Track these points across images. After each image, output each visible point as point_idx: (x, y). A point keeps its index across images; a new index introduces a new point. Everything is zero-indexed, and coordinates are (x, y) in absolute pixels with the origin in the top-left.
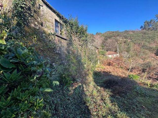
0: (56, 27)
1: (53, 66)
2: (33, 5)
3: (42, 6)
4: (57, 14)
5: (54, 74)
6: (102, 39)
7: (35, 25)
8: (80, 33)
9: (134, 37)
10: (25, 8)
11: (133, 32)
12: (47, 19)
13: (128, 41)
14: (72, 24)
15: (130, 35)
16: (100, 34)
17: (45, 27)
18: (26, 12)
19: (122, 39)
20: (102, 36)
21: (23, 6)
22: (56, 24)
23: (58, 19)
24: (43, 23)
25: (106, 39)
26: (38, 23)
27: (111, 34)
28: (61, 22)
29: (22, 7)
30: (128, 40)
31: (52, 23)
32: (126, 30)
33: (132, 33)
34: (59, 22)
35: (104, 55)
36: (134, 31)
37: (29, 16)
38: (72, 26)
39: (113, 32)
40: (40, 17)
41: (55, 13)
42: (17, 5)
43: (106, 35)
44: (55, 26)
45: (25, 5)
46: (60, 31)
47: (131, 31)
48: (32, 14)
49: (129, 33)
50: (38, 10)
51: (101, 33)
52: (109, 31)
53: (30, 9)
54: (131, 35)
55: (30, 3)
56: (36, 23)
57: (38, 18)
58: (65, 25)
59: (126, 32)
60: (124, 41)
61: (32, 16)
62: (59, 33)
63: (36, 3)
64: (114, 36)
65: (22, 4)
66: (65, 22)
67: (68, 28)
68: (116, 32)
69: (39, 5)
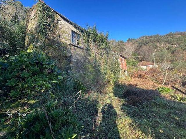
0: (72, 38)
1: (69, 73)
2: (53, 21)
3: (60, 21)
4: (74, 25)
5: (69, 80)
6: (135, 46)
7: (54, 37)
8: (99, 41)
9: (183, 41)
10: (46, 25)
11: (181, 34)
12: (64, 31)
13: (172, 47)
14: (90, 33)
15: (177, 38)
16: (132, 40)
17: (62, 39)
18: (47, 28)
19: (163, 44)
20: (134, 43)
21: (45, 23)
22: (73, 35)
23: (75, 30)
24: (61, 35)
25: (141, 47)
26: (56, 35)
27: (147, 40)
28: (78, 32)
29: (44, 25)
30: (173, 45)
31: (69, 34)
32: (170, 33)
33: (180, 36)
34: (75, 33)
35: (135, 66)
36: (184, 33)
37: (49, 31)
38: (89, 35)
39: (151, 36)
40: (58, 31)
41: (72, 25)
42: (41, 24)
43: (141, 41)
44: (71, 36)
45: (46, 22)
46: (77, 40)
47: (178, 33)
48: (51, 29)
49: (175, 36)
50: (56, 24)
51: (134, 40)
52: (144, 36)
53: (50, 25)
54: (179, 39)
55: (50, 20)
56: (55, 36)
57: (56, 32)
58: (82, 34)
59: (171, 34)
60: (167, 48)
61: (52, 31)
62: (75, 43)
63: (55, 19)
64: (152, 42)
65: (44, 22)
66: (82, 32)
67: (85, 37)
68: (154, 36)
69: (58, 20)
